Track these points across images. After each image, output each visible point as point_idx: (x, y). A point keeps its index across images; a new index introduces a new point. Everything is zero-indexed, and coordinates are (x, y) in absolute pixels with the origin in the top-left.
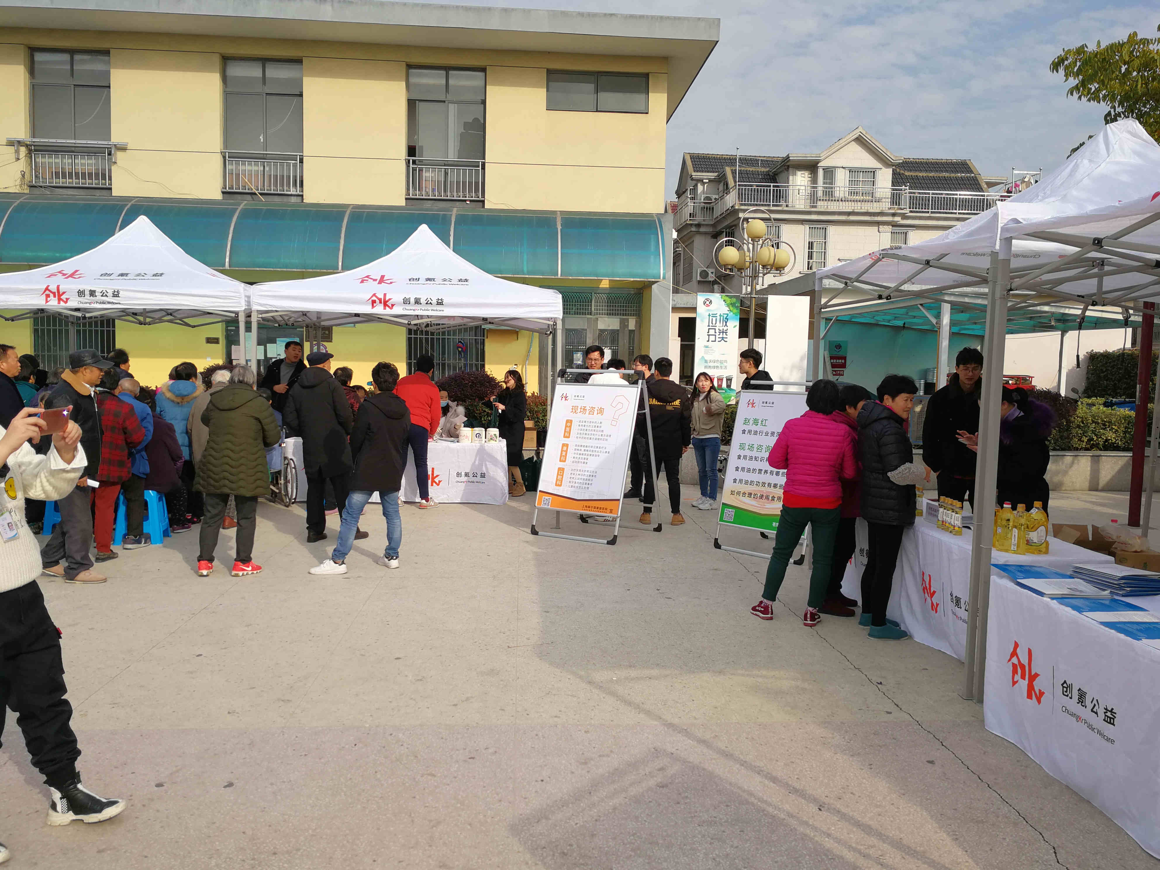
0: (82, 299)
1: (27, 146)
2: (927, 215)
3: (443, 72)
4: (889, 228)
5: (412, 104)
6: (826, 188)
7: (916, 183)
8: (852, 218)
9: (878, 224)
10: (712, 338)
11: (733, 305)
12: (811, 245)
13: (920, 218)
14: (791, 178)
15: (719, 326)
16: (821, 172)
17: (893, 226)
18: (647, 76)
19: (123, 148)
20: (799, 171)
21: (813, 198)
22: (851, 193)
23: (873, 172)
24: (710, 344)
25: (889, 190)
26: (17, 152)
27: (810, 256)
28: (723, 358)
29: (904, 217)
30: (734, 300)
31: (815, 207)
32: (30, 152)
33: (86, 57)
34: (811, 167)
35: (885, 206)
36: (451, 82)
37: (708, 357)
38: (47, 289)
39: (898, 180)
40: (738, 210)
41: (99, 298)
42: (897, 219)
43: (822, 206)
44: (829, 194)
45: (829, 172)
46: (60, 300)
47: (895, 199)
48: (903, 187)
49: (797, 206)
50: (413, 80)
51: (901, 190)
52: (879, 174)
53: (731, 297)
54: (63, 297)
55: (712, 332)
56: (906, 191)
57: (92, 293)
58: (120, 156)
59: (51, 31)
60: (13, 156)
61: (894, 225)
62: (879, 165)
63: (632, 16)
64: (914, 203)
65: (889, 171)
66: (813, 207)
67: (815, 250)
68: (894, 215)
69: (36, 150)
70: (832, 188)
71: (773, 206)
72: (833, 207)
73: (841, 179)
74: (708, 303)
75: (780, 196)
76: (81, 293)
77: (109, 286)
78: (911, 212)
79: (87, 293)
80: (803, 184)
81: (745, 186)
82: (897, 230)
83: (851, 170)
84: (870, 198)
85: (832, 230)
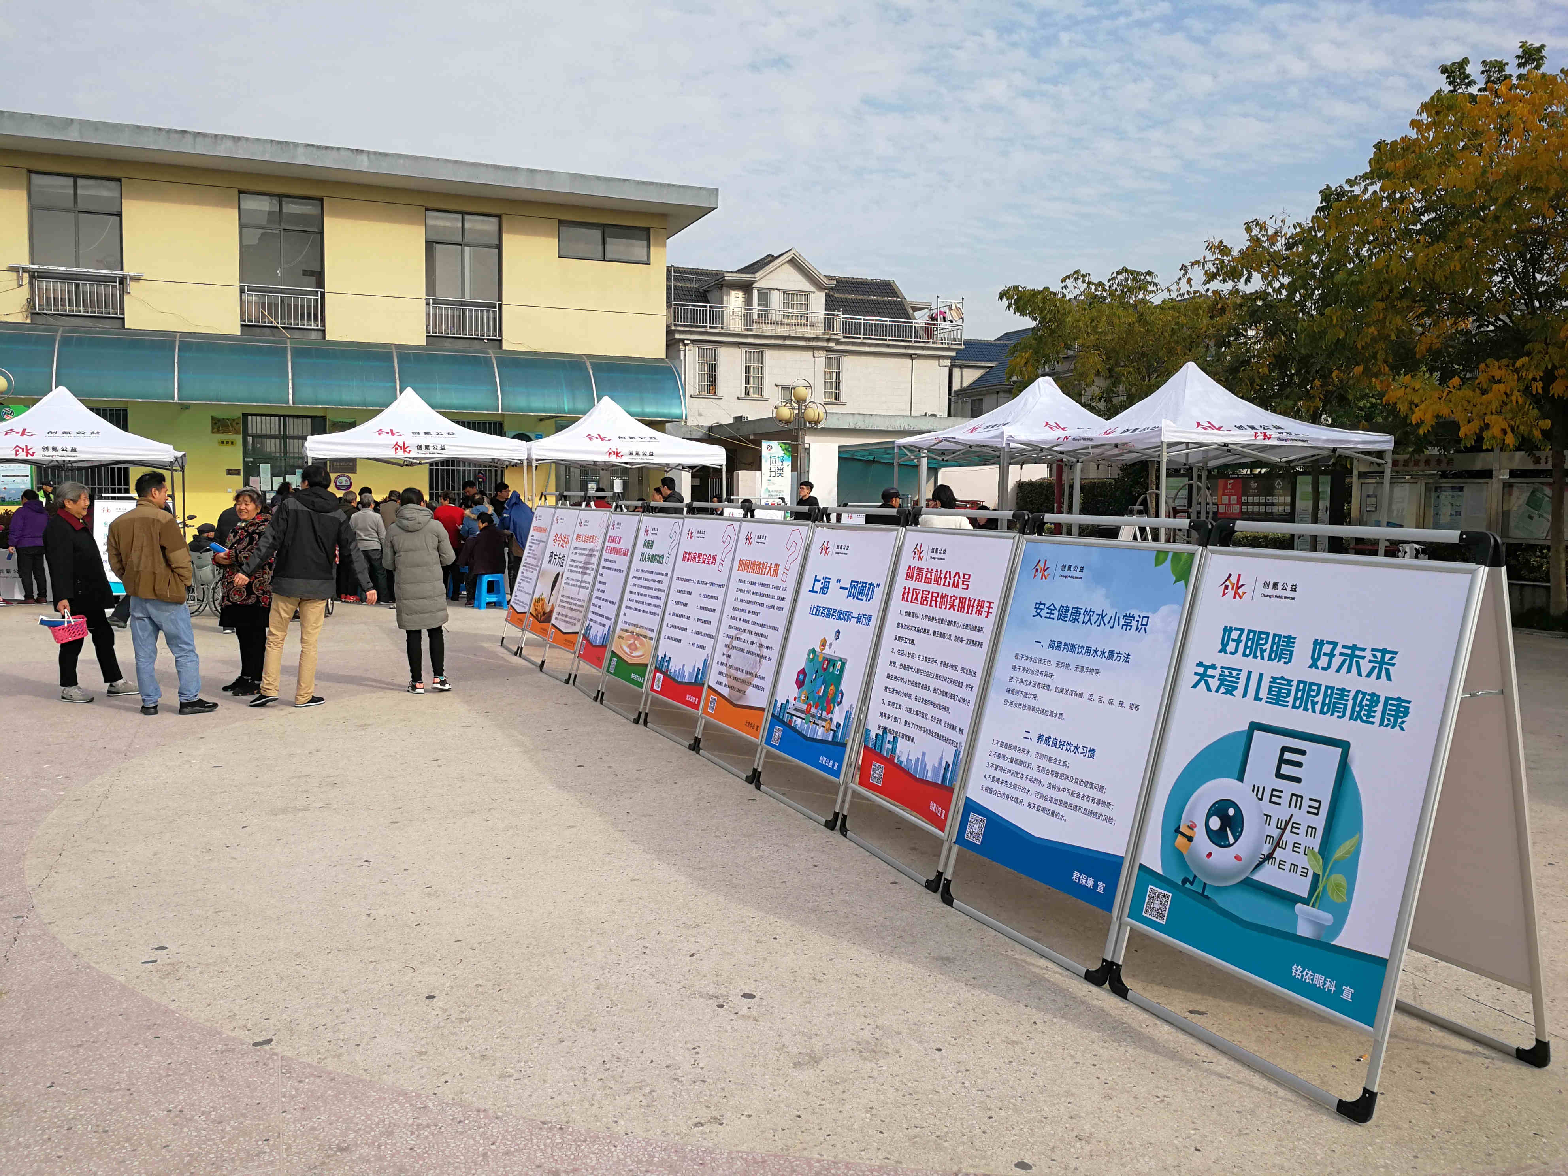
0: (420, 451)
1: (29, 272)
2: (859, 341)
3: (459, 216)
4: (823, 354)
5: (430, 245)
6: (761, 310)
7: (850, 307)
8: (788, 342)
9: (813, 348)
10: (773, 474)
11: (786, 449)
12: (747, 370)
13: (853, 344)
14: (725, 298)
15: (778, 465)
16: (755, 293)
17: (827, 351)
18: (648, 230)
19: (136, 279)
20: (734, 290)
21: (748, 318)
22: (785, 316)
23: (807, 295)
24: (771, 478)
25: (823, 316)
26: (19, 278)
27: (747, 381)
28: (781, 489)
29: (838, 342)
30: (787, 446)
31: (751, 330)
32: (32, 277)
33: (92, 182)
34: (746, 288)
35: (819, 331)
36: (467, 225)
37: (770, 489)
38: (396, 444)
39: (830, 304)
40: (674, 330)
41: (431, 450)
42: (832, 344)
43: (757, 329)
44: (764, 317)
45: (764, 293)
46: (405, 451)
47: (829, 324)
48: (836, 313)
49: (732, 329)
50: (430, 222)
51: (834, 315)
52: (812, 297)
53: (785, 444)
54: (407, 450)
55: (773, 469)
56: (839, 316)
57: (427, 447)
58: (132, 286)
59: (56, 157)
60: (14, 284)
61: (829, 350)
62: (813, 289)
63: (643, 183)
64: (847, 328)
65: (822, 295)
66: (748, 330)
67: (751, 375)
68: (828, 340)
69: (38, 277)
70: (767, 311)
71: (710, 327)
72: (769, 330)
73: (776, 301)
74: (770, 448)
75: (715, 317)
76: (419, 447)
77: (439, 442)
78: (844, 337)
79: (424, 447)
80: (737, 305)
81: (683, 305)
82: (831, 355)
83: (785, 292)
84: (805, 322)
85: (768, 354)
